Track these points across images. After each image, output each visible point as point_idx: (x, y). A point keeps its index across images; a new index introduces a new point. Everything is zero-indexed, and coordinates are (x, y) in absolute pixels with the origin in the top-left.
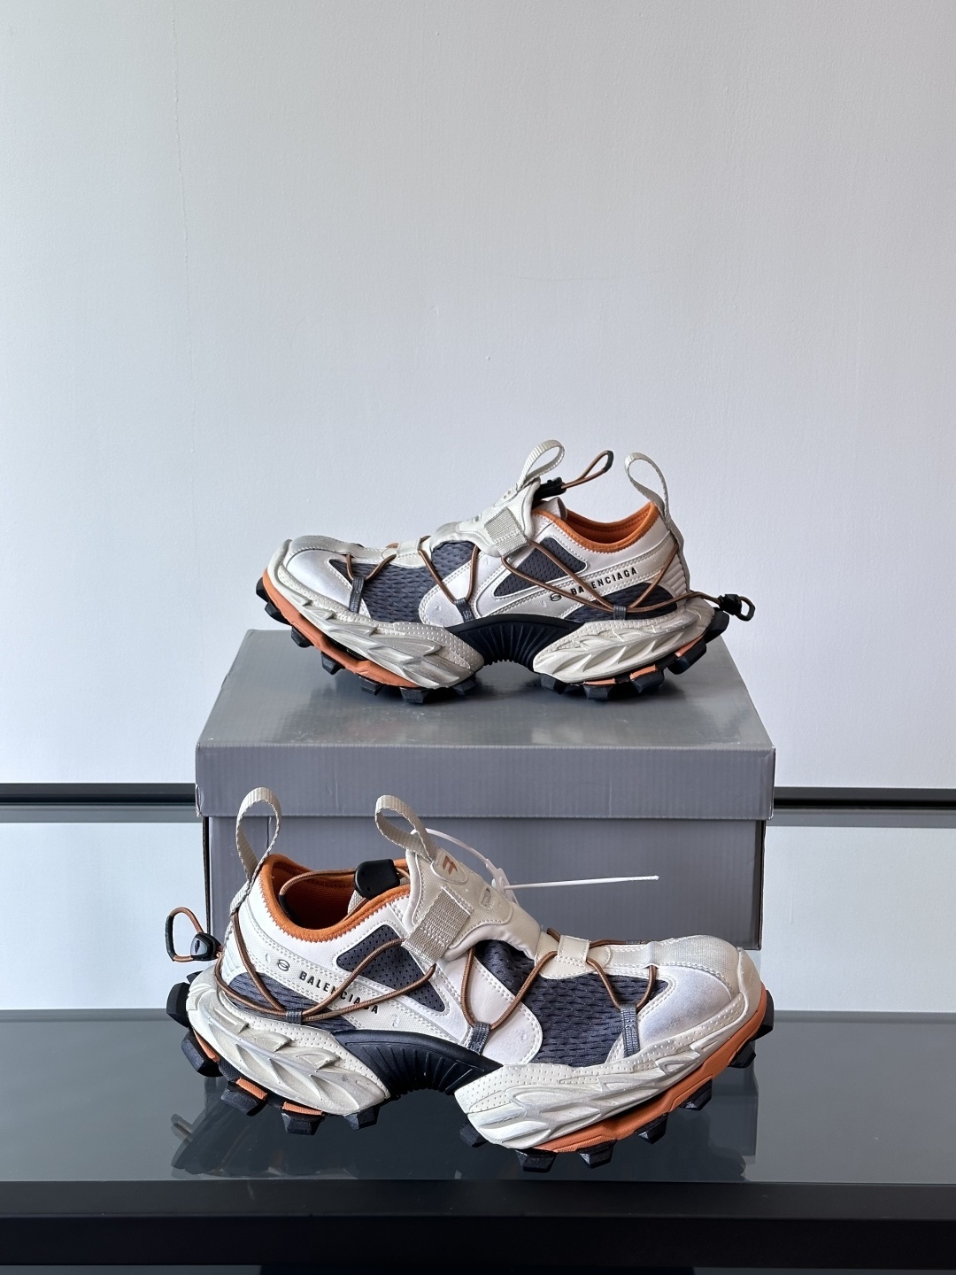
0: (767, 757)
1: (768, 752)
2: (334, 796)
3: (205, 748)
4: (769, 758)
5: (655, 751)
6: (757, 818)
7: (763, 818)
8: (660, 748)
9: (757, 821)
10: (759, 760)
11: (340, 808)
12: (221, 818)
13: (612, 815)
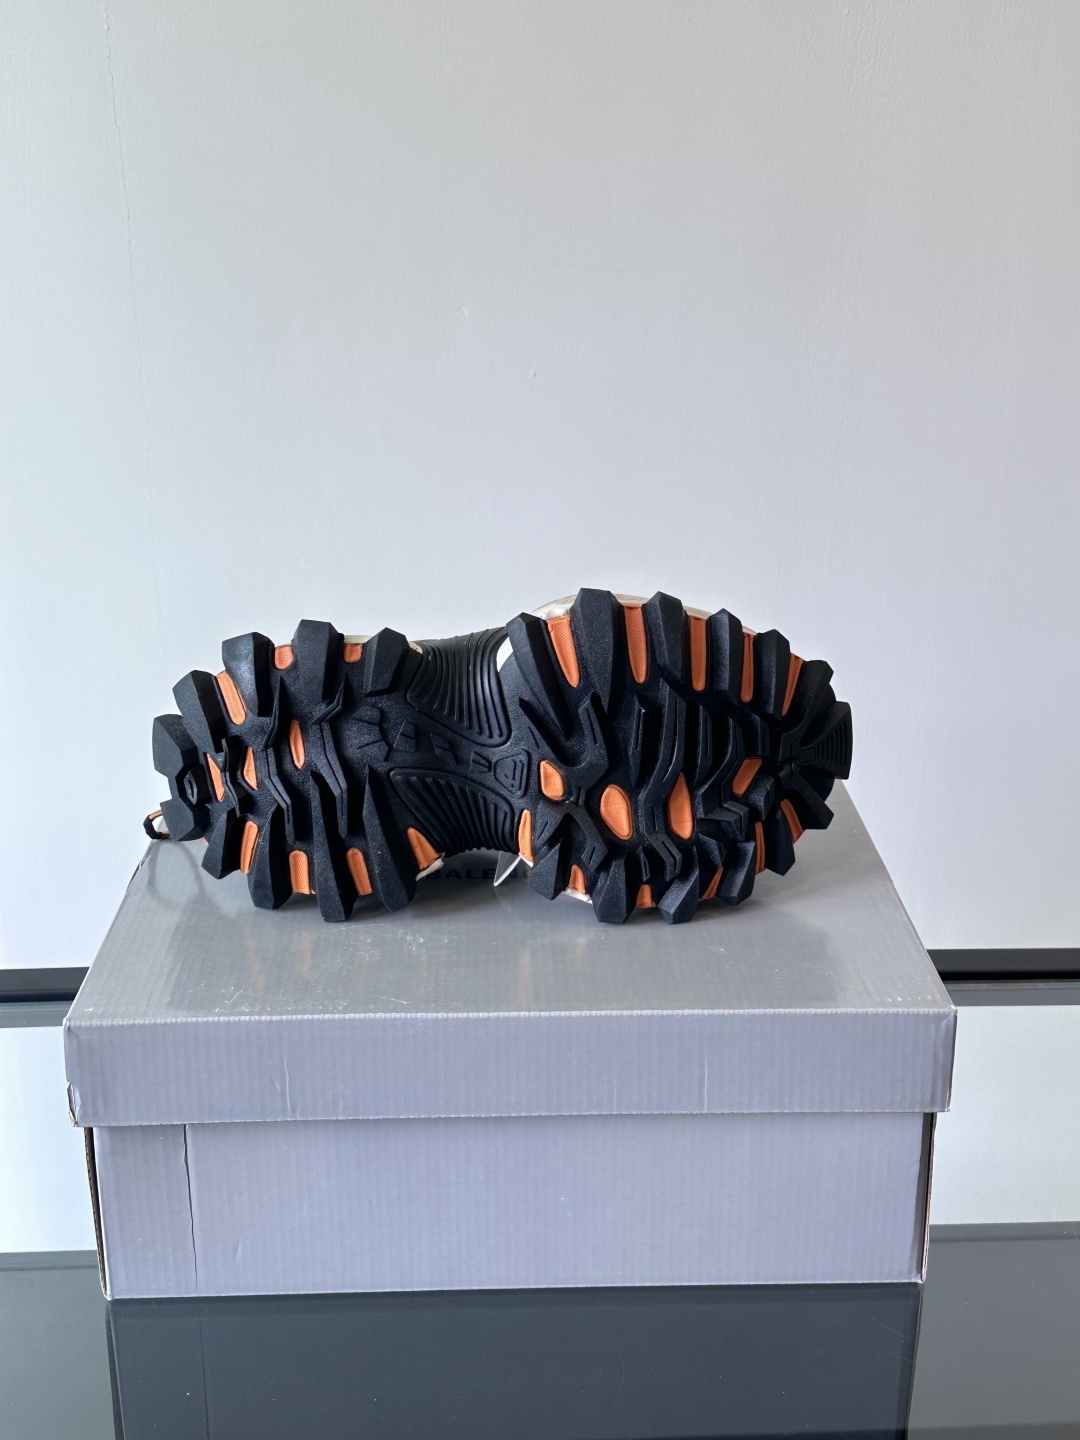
0: (944, 1023)
1: (946, 1016)
2: (283, 1093)
3: (80, 1028)
4: (947, 1025)
5: (774, 1016)
6: (927, 1111)
7: (934, 1110)
8: (782, 1011)
9: (926, 1115)
10: (932, 1026)
11: (294, 1110)
12: (111, 1129)
13: (708, 1109)
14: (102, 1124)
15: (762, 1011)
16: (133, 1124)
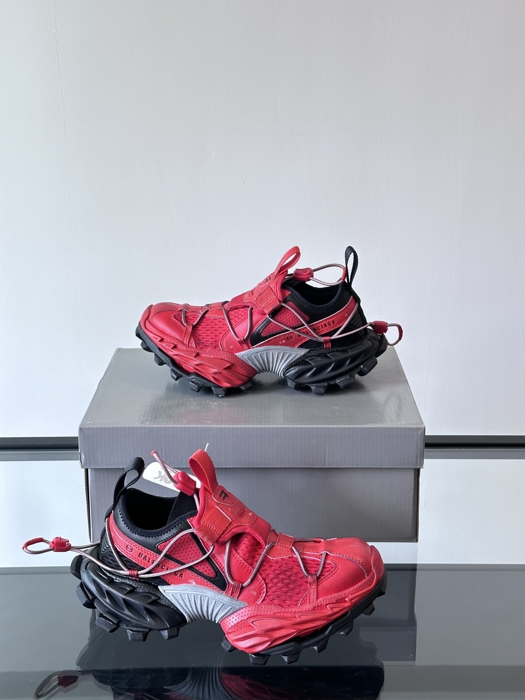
0: (420, 432)
1: (421, 428)
3: (85, 428)
5: (353, 428)
6: (414, 467)
7: (418, 467)
10: (415, 433)
12: (95, 469)
13: (328, 466)
14: (92, 467)
15: (349, 426)
16: (104, 467)
